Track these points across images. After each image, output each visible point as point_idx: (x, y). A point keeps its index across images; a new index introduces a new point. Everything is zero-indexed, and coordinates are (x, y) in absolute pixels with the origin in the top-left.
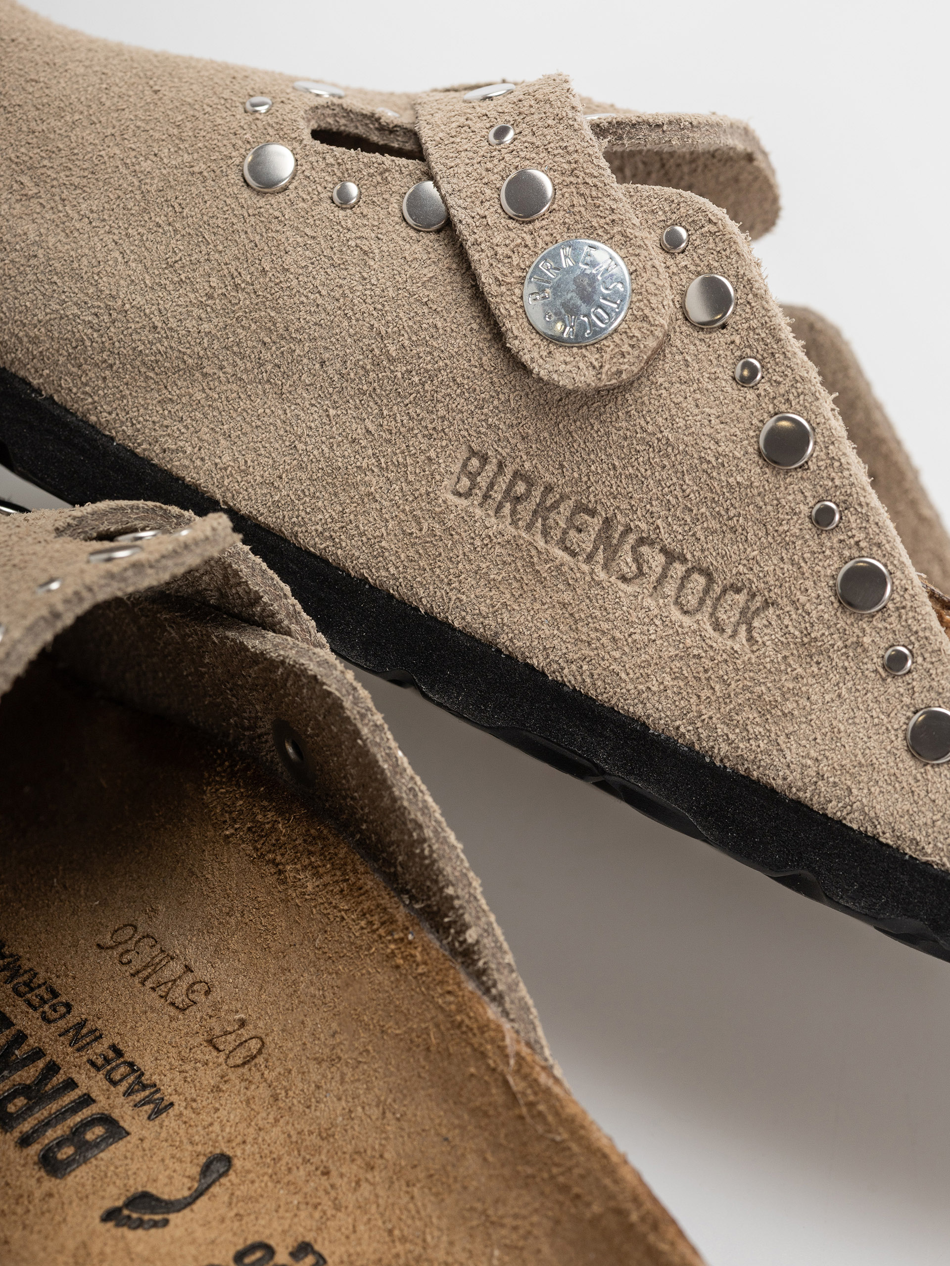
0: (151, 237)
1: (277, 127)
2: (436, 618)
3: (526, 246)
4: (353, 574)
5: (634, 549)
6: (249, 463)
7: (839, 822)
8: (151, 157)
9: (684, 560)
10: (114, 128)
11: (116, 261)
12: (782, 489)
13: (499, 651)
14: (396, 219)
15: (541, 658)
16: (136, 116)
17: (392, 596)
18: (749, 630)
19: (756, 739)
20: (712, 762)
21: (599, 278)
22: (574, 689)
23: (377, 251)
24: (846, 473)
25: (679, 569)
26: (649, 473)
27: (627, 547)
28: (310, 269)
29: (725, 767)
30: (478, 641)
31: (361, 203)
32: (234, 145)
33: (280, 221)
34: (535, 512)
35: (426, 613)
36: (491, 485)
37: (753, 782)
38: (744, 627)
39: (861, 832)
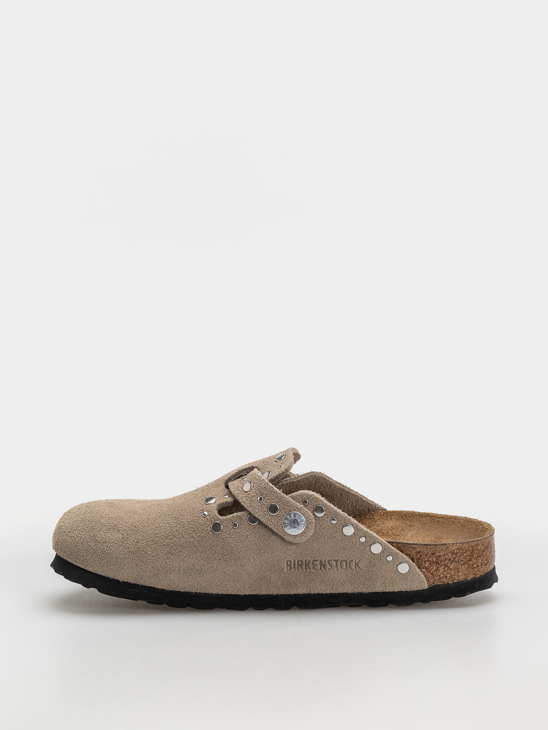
0: (202, 554)
1: (213, 518)
2: (296, 594)
3: (279, 519)
4: (275, 594)
5: (328, 563)
6: (244, 585)
7: (393, 592)
8: (192, 537)
9: (339, 560)
10: (180, 535)
11: (198, 562)
12: (352, 539)
13: (312, 594)
14: (248, 525)
15: (321, 591)
16: (182, 530)
17: (285, 594)
18: (358, 566)
19: (370, 586)
20: (363, 593)
21: (297, 519)
22: (330, 593)
23: (248, 534)
24: (363, 530)
25: (339, 563)
26: (324, 548)
27: (327, 563)
28: (237, 544)
29: (367, 593)
30: (307, 594)
31: (239, 525)
32: (207, 527)
33: (226, 538)
34: (305, 566)
35: (293, 594)
36: (294, 565)
37: (373, 593)
38: (357, 566)
39: (398, 592)
